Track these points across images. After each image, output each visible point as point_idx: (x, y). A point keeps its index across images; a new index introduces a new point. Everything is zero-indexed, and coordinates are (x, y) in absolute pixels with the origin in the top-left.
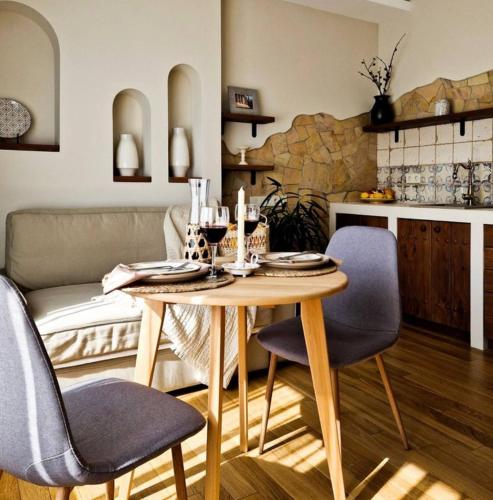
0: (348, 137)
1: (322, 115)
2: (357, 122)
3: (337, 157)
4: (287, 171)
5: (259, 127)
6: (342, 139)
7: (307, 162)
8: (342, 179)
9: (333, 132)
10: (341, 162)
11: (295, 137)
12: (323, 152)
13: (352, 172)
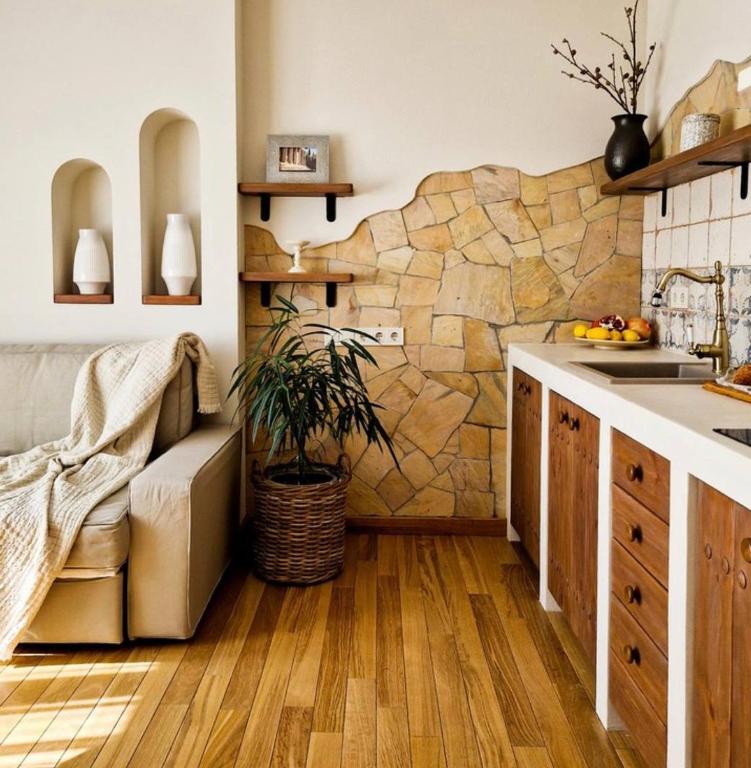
0: (559, 209)
1: (491, 169)
2: (584, 175)
3: (529, 250)
4: (406, 281)
5: (340, 202)
6: (543, 213)
7: (451, 263)
8: (540, 296)
9: (518, 202)
10: (541, 261)
11: (422, 216)
12: (495, 243)
13: (569, 281)
